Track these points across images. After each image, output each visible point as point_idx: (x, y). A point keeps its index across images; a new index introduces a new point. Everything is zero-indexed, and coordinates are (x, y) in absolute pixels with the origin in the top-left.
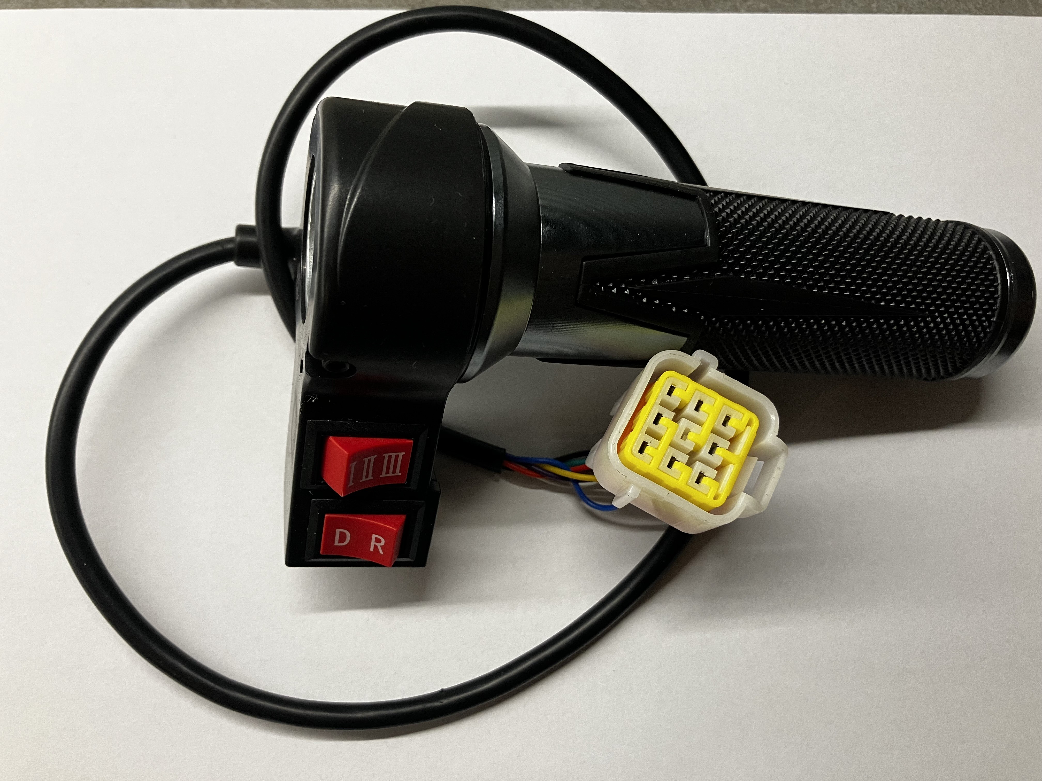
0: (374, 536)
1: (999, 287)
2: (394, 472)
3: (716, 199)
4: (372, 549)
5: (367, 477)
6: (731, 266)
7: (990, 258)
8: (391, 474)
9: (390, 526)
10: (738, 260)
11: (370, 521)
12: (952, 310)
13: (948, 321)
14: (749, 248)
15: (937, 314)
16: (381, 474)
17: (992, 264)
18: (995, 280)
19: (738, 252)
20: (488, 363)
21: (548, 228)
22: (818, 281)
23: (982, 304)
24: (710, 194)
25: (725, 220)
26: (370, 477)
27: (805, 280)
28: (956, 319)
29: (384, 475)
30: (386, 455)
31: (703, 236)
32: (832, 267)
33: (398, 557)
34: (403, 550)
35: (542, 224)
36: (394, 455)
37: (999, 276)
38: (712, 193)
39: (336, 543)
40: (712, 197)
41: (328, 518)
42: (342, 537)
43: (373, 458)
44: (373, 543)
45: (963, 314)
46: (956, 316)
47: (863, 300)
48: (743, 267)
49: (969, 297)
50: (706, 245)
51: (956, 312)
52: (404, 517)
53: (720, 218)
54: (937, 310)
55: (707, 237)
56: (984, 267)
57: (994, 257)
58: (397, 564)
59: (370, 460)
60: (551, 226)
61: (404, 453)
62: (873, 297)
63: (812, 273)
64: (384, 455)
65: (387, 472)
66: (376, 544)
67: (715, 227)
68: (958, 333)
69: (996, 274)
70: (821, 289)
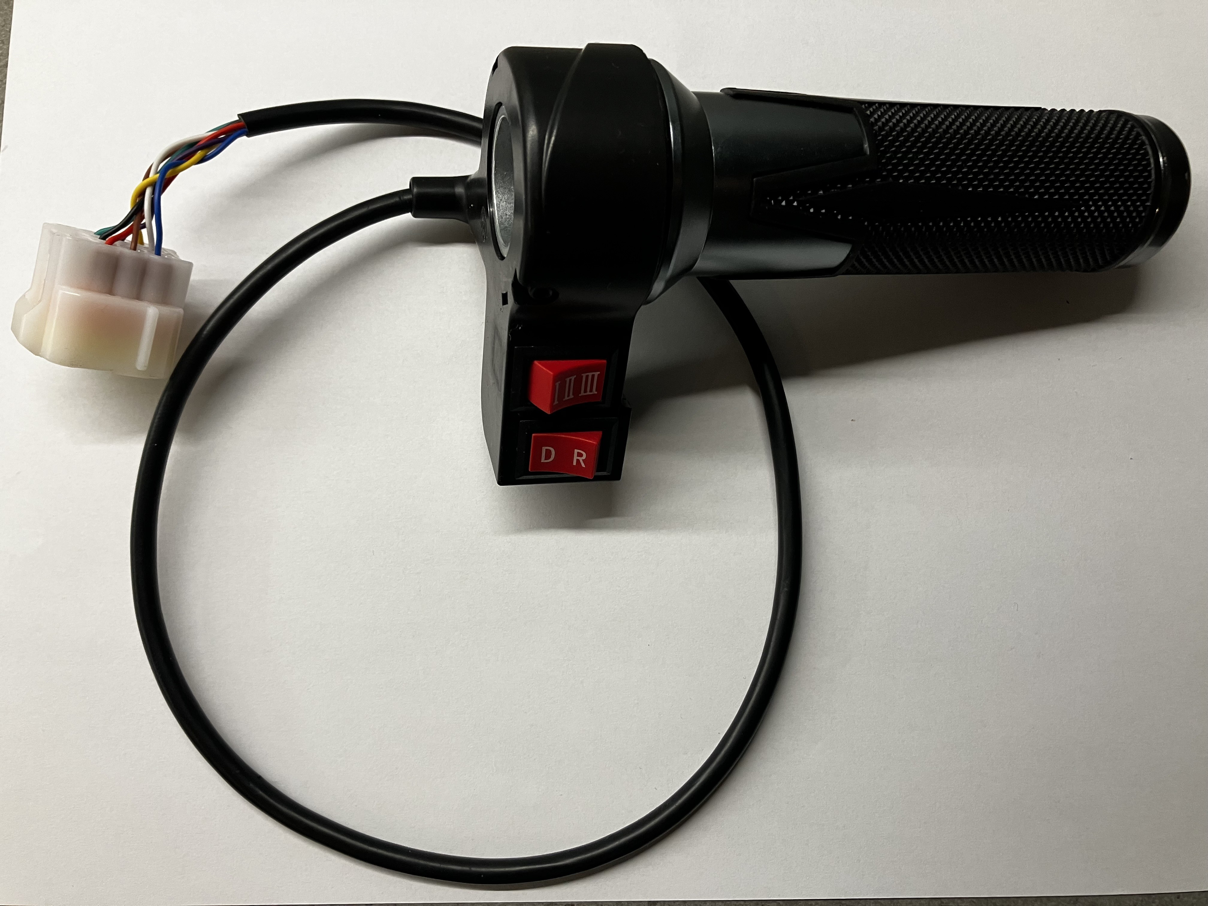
0: (576, 451)
1: (1153, 172)
2: (591, 391)
3: (871, 109)
4: (575, 464)
5: (568, 396)
6: (891, 172)
7: (1143, 143)
8: (588, 393)
9: (590, 440)
10: (895, 166)
11: (572, 437)
12: (1106, 197)
13: (1103, 208)
14: (905, 154)
15: (1091, 203)
16: (580, 393)
17: (1145, 149)
18: (1149, 164)
19: (896, 158)
20: (670, 283)
21: (719, 149)
22: (973, 180)
23: (1136, 190)
24: (865, 106)
25: (881, 129)
26: (571, 396)
27: (960, 180)
28: (1111, 206)
29: (582, 394)
30: (584, 375)
31: (862, 145)
32: (985, 166)
33: (597, 471)
34: (601, 465)
35: (714, 146)
36: (590, 374)
37: (1152, 160)
38: (866, 105)
39: (543, 460)
40: (867, 109)
41: (534, 436)
42: (548, 455)
43: (573, 378)
44: (576, 457)
45: (1117, 201)
46: (1110, 203)
47: (1017, 195)
48: (901, 172)
49: (1122, 183)
50: (865, 154)
51: (1110, 199)
52: (600, 433)
53: (876, 128)
54: (1091, 198)
55: (866, 146)
56: (1137, 153)
57: (1147, 142)
58: (597, 478)
59: (570, 380)
60: (722, 148)
61: (599, 373)
62: (1026, 192)
63: (967, 173)
64: (582, 375)
65: (585, 391)
66: (579, 458)
67: (873, 137)
68: (1114, 219)
69: (1149, 159)
70: (975, 187)
